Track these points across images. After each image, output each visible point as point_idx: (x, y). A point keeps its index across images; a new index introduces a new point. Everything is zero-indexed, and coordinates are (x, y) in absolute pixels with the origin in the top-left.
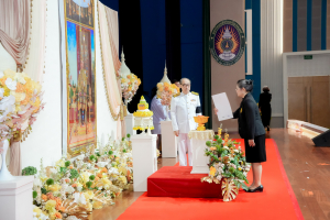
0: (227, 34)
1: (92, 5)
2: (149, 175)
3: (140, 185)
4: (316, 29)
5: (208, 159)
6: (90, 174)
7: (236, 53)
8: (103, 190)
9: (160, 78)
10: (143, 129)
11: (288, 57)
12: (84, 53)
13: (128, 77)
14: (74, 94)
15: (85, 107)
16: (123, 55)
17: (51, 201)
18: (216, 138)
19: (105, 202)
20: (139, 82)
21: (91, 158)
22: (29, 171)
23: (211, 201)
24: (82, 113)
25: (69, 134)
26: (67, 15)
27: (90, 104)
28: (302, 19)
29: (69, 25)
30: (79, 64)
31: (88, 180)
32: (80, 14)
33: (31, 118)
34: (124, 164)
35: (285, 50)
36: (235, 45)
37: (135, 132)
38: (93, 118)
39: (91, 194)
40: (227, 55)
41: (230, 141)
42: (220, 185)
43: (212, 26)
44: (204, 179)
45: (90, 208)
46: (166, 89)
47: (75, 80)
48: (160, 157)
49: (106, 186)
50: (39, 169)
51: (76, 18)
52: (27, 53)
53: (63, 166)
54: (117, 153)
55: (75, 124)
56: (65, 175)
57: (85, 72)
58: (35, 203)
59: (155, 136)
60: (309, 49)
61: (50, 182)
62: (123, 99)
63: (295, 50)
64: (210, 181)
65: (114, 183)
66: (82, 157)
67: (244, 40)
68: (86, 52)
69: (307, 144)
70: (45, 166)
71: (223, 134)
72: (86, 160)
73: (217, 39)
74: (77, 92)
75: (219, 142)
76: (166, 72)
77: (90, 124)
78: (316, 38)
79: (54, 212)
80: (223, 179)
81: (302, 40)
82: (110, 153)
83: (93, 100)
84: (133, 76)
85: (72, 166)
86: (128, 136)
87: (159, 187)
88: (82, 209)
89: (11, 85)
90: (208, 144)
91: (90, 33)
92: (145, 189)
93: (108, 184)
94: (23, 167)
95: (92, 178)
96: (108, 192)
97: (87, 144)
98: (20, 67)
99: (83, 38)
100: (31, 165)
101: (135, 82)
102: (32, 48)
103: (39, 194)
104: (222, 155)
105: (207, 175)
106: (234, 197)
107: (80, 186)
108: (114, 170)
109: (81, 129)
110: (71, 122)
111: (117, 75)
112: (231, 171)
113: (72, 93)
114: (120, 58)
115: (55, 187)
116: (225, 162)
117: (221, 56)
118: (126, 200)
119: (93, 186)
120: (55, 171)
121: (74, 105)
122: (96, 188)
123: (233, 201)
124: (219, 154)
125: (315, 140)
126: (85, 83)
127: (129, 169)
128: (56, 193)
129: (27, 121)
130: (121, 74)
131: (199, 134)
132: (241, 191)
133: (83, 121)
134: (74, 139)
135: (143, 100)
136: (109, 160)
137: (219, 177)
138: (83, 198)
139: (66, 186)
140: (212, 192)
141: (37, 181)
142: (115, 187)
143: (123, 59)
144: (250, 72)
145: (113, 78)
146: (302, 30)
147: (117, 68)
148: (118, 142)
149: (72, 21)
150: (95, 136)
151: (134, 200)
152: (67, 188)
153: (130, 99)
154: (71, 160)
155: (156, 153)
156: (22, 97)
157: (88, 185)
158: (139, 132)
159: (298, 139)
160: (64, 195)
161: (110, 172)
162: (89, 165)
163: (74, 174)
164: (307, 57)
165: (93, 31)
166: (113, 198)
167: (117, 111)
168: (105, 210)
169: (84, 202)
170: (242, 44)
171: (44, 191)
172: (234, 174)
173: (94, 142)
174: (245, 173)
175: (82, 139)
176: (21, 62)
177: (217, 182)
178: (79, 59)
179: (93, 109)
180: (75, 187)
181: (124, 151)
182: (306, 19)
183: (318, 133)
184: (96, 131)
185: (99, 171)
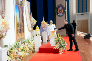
0: (60, 8)
1: (23, 0)
2: (39, 47)
3: (37, 50)
4: (84, 7)
5: (55, 42)
6: (23, 47)
9: (42, 20)
10: (37, 34)
11: (77, 14)
13: (33, 20)
14: (18, 25)
15: (21, 29)
16: (32, 14)
17: (12, 55)
18: (57, 37)
19: (27, 54)
20: (36, 21)
21: (23, 42)
22: (6, 46)
23: (56, 54)
24: (20, 30)
25: (17, 36)
26: (16, 3)
27: (23, 28)
28: (81, 4)
29: (16, 6)
30: (19, 17)
31: (22, 48)
32: (20, 3)
33: (6, 32)
34: (32, 44)
35: (76, 13)
36: (63, 11)
37: (35, 35)
38: (24, 31)
39: (23, 52)
41: (61, 38)
42: (59, 49)
43: (56, 6)
44: (54, 48)
45: (23, 56)
46: (44, 23)
47: (18, 21)
48: (42, 42)
49: (27, 50)
50: (8, 46)
51: (18, 4)
52: (5, 14)
53: (15, 45)
54: (30, 41)
55: (18, 33)
56: (16, 47)
57: (21, 19)
58: (8, 55)
60: (83, 12)
61: (12, 49)
62: (32, 26)
63: (79, 12)
64: (56, 48)
65: (29, 49)
66: (21, 42)
67: (65, 10)
68: (21, 13)
69: (82, 38)
70: (10, 45)
71: (59, 35)
72: (22, 43)
76: (44, 19)
77: (23, 33)
78: (85, 9)
79: (13, 57)
80: (59, 48)
81: (81, 10)
82: (28, 41)
83: (24, 27)
84: (35, 20)
85: (18, 45)
86: (33, 36)
87: (41, 50)
88: (21, 56)
90: (55, 38)
91: (22, 8)
92: (38, 51)
93: (28, 49)
94: (4, 45)
95: (23, 48)
97: (22, 39)
98: (3, 17)
100: (6, 44)
102: (6, 12)
103: (9, 52)
104: (59, 42)
105: (55, 47)
106: (62, 52)
107: (20, 50)
108: (29, 46)
109: (20, 34)
110: (17, 33)
112: (62, 45)
113: (17, 25)
114: (31, 15)
115: (13, 51)
116: (60, 43)
118: (33, 54)
119: (24, 50)
120: (13, 46)
121: (18, 28)
122: (24, 51)
123: (62, 54)
124: (58, 41)
125: (84, 37)
126: (21, 22)
127: (34, 45)
128: (13, 52)
129: (5, 32)
130: (31, 19)
131: (53, 36)
132: (64, 51)
133: (21, 32)
134: (18, 37)
135: (37, 26)
136: (28, 43)
137: (58, 47)
138: (21, 53)
139: (16, 50)
140: (56, 51)
141: (8, 49)
142: (30, 50)
145: (29, 20)
146: (81, 7)
147: (30, 18)
148: (31, 38)
149: (17, 5)
151: (35, 54)
152: (16, 51)
153: (34, 26)
154: (18, 43)
155: (41, 41)
156: (3, 26)
157: (22, 50)
158: (36, 35)
159: (80, 37)
160: (16, 52)
161: (28, 46)
163: (18, 47)
164: (82, 14)
165: (23, 8)
166: (29, 53)
167: (30, 29)
168: (27, 56)
169: (21, 55)
170: (64, 11)
171: (10, 52)
172: (62, 46)
173: (24, 38)
174: (65, 46)
175: (21, 37)
176: (3, 16)
177: (58, 49)
178: (19, 15)
179: (24, 29)
180: (19, 51)
181: (32, 40)
182: (82, 4)
183: (85, 35)
184: (24, 35)
185: (25, 46)
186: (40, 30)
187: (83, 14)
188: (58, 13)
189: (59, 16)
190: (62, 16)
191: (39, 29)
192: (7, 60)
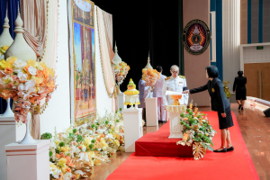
0: (196, 31)
1: (92, 10)
2: (136, 140)
5: (182, 128)
6: (92, 139)
7: (203, 45)
8: (102, 151)
9: (144, 65)
10: (132, 104)
11: (244, 48)
12: (87, 46)
13: (120, 65)
14: (80, 78)
16: (116, 48)
17: (64, 160)
18: (188, 111)
19: (103, 160)
20: (128, 68)
21: (93, 127)
22: (46, 136)
23: (185, 159)
24: (86, 92)
25: (76, 108)
26: (74, 18)
27: (91, 85)
28: (255, 18)
29: (75, 25)
30: (83, 55)
31: (90, 143)
32: (84, 17)
33: (48, 96)
34: (117, 131)
35: (241, 43)
37: (125, 107)
38: (94, 96)
39: (93, 154)
40: (196, 47)
41: (199, 114)
42: (192, 147)
43: (185, 25)
44: (179, 143)
45: (92, 164)
46: (149, 73)
47: (79, 67)
49: (104, 148)
50: (53, 135)
51: (80, 19)
52: (44, 47)
53: (72, 132)
54: (112, 123)
55: (80, 101)
56: (73, 139)
57: (87, 61)
58: (51, 160)
59: (141, 109)
60: (260, 41)
61: (61, 145)
62: (117, 81)
63: (249, 42)
64: (183, 144)
65: (110, 145)
66: (86, 125)
67: (210, 35)
68: (88, 46)
69: (259, 115)
70: (58, 132)
71: (194, 107)
72: (88, 128)
73: (188, 35)
74: (81, 76)
75: (190, 114)
76: (149, 61)
77: (92, 100)
78: (266, 33)
79: (65, 167)
80: (193, 142)
81: (255, 34)
82: (107, 123)
83: (94, 83)
84: (124, 64)
85: (78, 132)
86: (121, 109)
87: (143, 149)
88: (86, 165)
89: (32, 71)
90: (182, 116)
91: (91, 31)
92: (134, 151)
93: (106, 146)
94: (41, 134)
95: (93, 142)
96: (106, 152)
97: (89, 115)
98: (38, 56)
99: (86, 35)
100: (47, 132)
101: (126, 68)
102: (48, 43)
103: (54, 154)
104: (192, 126)
105: (181, 139)
106: (202, 156)
107: (84, 148)
108: (110, 136)
109: (84, 104)
110: (77, 99)
111: (112, 63)
112: (200, 136)
113: (77, 77)
114: (114, 49)
115: (66, 148)
116: (196, 127)
117: (191, 48)
118: (119, 159)
119: (94, 148)
120: (66, 136)
121: (79, 86)
122: (96, 150)
123: (202, 159)
124: (190, 123)
125: (266, 112)
126: (87, 69)
127: (121, 134)
128: (66, 153)
129: (45, 99)
130: (114, 62)
131: (175, 108)
132: (208, 152)
133: (86, 98)
134: (79, 112)
135: (131, 82)
136: (106, 128)
137: (191, 141)
138: (87, 157)
139: (74, 147)
140: (185, 153)
141: (52, 144)
142: (111, 149)
143: (116, 51)
144: (214, 60)
145: (109, 66)
146: (255, 26)
147: (112, 57)
148: (113, 114)
149: (78, 22)
150: (95, 110)
151: (124, 159)
152: (75, 149)
153: (122, 82)
154: (78, 128)
155: (141, 122)
156: (41, 80)
157: (91, 147)
158: (129, 106)
159: (252, 111)
160: (72, 154)
161: (107, 137)
162: (91, 132)
163: (80, 139)
164: (258, 48)
165: (93, 30)
166: (109, 156)
167: (112, 91)
168: (103, 166)
169: (87, 160)
171: (57, 152)
172: (202, 139)
173: (95, 114)
174: (211, 138)
175: (86, 112)
176: (39, 54)
177: (189, 145)
178: (83, 51)
179: (94, 89)
180: (80, 149)
181: (118, 121)
182: (257, 18)
183: (268, 107)
184: (95, 106)
185: (99, 137)
186: (138, 92)
187: (261, 48)
188: (190, 45)
189: (194, 53)
190: (201, 52)
191: (137, 88)
192: (51, 175)
